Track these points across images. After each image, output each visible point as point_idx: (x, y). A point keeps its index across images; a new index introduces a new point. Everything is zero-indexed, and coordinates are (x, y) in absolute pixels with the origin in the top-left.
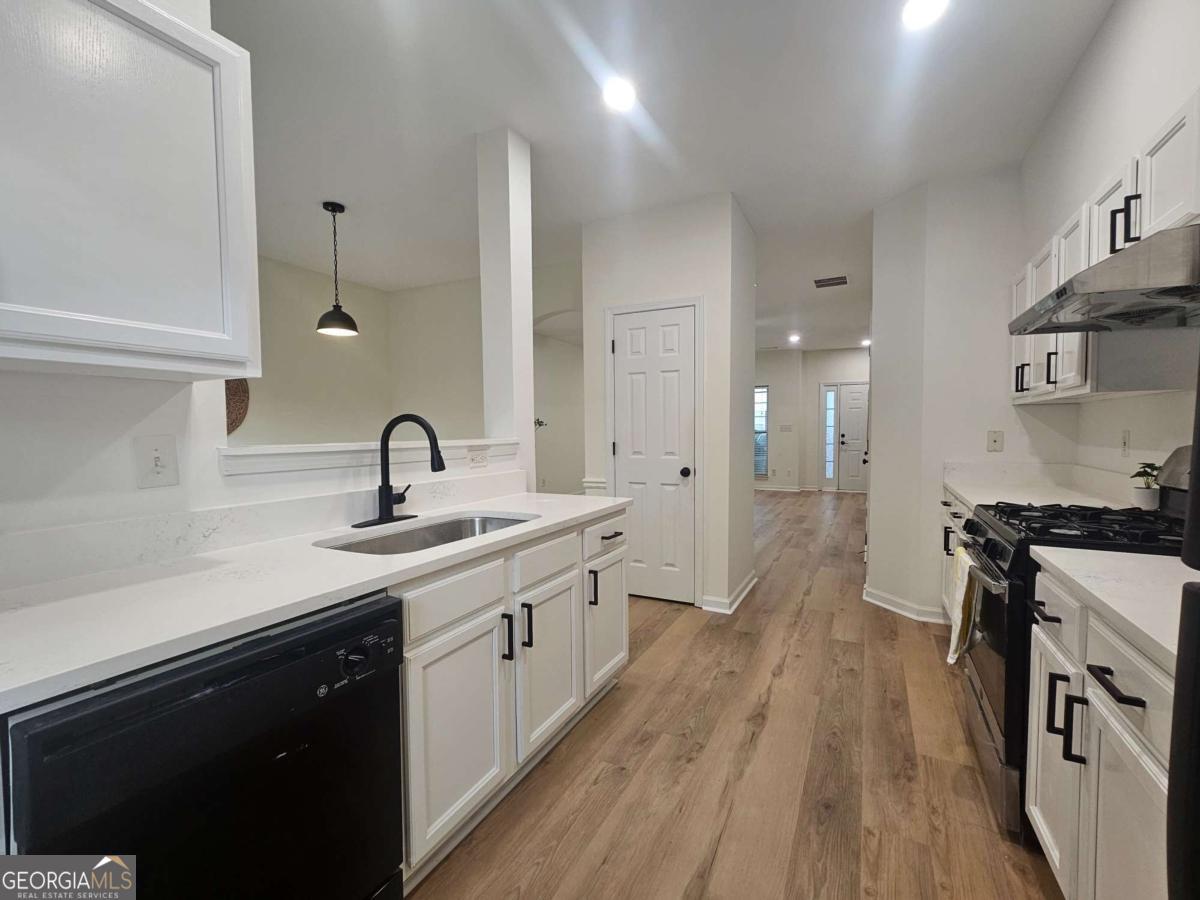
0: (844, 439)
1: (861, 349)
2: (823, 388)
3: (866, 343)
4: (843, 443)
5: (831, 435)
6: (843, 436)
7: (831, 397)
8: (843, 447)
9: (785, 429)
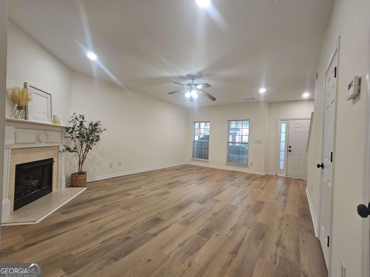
0: (290, 149)
1: (302, 101)
2: (279, 122)
3: (306, 95)
4: (290, 151)
5: (283, 145)
6: (290, 147)
7: (283, 127)
8: (290, 153)
9: (259, 142)
